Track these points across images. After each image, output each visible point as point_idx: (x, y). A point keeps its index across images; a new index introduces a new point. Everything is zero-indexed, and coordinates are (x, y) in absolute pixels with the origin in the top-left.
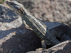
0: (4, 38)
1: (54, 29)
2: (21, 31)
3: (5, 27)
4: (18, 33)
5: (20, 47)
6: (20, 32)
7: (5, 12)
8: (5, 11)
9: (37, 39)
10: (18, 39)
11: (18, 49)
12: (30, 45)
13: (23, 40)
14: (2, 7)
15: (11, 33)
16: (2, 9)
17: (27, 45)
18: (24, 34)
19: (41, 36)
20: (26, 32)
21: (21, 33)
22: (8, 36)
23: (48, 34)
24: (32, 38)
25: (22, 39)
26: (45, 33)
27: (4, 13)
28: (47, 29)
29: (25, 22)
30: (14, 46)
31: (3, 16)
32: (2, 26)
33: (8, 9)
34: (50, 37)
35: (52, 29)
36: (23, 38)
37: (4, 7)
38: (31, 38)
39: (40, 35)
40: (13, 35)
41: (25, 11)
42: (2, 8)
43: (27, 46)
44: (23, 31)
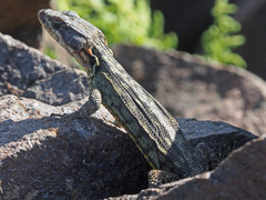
0: (14, 144)
1: (206, 139)
2: (80, 128)
3: (23, 111)
4: (66, 134)
5: (70, 187)
6: (75, 131)
7: (42, 77)
8: (44, 73)
9: (136, 168)
10: (66, 157)
11: (59, 194)
12: (108, 188)
13: (82, 163)
14: (36, 59)
15: (40, 131)
16: (33, 65)
17: (99, 184)
18: (91, 142)
19: (152, 155)
20: (97, 133)
21: (77, 135)
22: (27, 137)
23: (179, 152)
24: (117, 160)
25: (82, 157)
26: (170, 144)
27: (38, 82)
28: (179, 133)
29: (99, 94)
30: (47, 180)
31: (33, 90)
32: (16, 107)
33: (57, 69)
34: (186, 163)
35: (200, 140)
36: (86, 157)
37: (43, 61)
38: (113, 159)
39: (148, 151)
40: (48, 137)
41: (105, 58)
42: (35, 62)
43: (94, 189)
44: (86, 128)
